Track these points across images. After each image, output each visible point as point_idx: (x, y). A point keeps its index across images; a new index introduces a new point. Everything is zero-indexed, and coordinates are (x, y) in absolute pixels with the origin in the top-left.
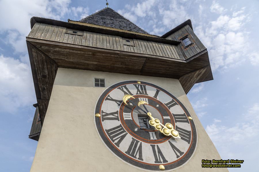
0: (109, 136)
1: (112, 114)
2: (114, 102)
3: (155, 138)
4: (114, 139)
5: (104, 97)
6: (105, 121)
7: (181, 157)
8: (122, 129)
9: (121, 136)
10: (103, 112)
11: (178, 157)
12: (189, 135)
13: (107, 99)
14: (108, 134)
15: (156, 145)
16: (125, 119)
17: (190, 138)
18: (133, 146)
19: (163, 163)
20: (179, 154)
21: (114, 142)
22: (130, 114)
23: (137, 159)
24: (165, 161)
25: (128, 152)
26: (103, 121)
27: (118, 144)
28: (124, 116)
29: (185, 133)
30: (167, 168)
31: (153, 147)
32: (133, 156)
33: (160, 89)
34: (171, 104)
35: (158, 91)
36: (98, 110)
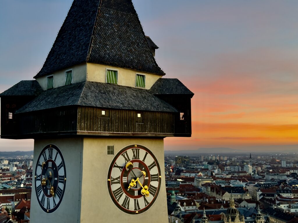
0: (114, 195)
1: (117, 179)
2: (118, 168)
3: (137, 195)
4: (117, 197)
5: (113, 165)
6: (113, 185)
7: (147, 206)
8: (121, 190)
9: (120, 195)
10: (112, 178)
11: (146, 205)
12: (155, 191)
13: (115, 166)
14: (114, 193)
15: (137, 199)
16: (123, 182)
17: (155, 193)
18: (126, 200)
19: (138, 210)
20: (147, 204)
21: (116, 199)
22: (126, 178)
23: (126, 209)
24: (139, 209)
25: (122, 205)
26: (112, 185)
27: (118, 200)
28: (123, 180)
29: (154, 190)
30: (139, 213)
31: (135, 200)
32: (124, 207)
33: (148, 151)
34: (152, 166)
35: (146, 154)
36: (109, 176)
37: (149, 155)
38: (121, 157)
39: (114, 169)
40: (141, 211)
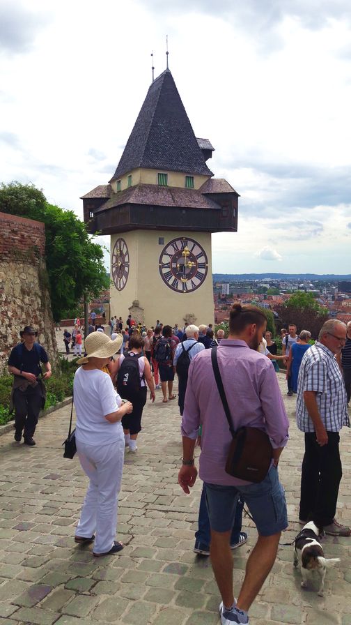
1: (167, 264)
2: (168, 256)
5: (164, 253)
7: (194, 287)
8: (171, 273)
9: (170, 277)
10: (163, 263)
12: (203, 276)
14: (164, 275)
15: (185, 282)
16: (173, 267)
17: (202, 278)
18: (175, 281)
19: (186, 290)
21: (166, 279)
22: (176, 264)
23: (175, 288)
25: (172, 285)
26: (162, 268)
27: (168, 281)
28: (172, 265)
29: (201, 275)
30: (186, 292)
31: (183, 283)
32: (174, 286)
33: (196, 243)
34: (199, 256)
35: (194, 245)
36: (160, 262)
37: (196, 246)
38: (170, 247)
39: (164, 257)
40: (188, 292)
